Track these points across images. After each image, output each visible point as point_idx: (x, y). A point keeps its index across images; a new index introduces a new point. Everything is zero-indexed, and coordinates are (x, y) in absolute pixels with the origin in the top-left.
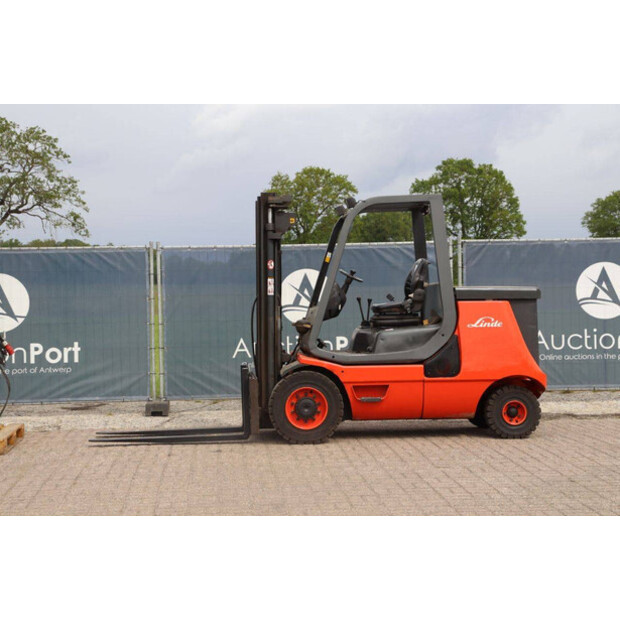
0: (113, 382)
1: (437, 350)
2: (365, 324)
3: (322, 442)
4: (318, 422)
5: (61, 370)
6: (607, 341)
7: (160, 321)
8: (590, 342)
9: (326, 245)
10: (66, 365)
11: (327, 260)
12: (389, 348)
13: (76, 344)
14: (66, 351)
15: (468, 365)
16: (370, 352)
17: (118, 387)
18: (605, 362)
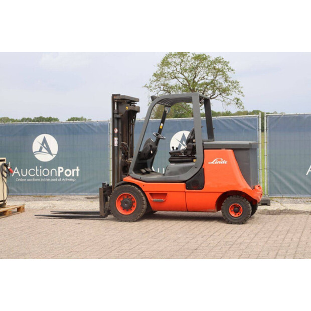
5: (71, 180)
15: (209, 183)
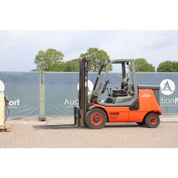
0: (29, 111)
1: (133, 103)
2: (109, 95)
3: (101, 128)
4: (100, 123)
6: (168, 101)
7: (43, 94)
8: (163, 101)
9: (98, 72)
10: (15, 106)
11: (98, 77)
12: (119, 102)
13: (18, 100)
14: (15, 102)
16: (113, 103)
17: (30, 113)
18: (167, 107)
